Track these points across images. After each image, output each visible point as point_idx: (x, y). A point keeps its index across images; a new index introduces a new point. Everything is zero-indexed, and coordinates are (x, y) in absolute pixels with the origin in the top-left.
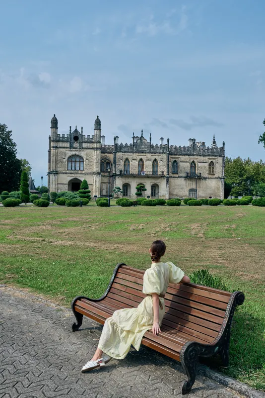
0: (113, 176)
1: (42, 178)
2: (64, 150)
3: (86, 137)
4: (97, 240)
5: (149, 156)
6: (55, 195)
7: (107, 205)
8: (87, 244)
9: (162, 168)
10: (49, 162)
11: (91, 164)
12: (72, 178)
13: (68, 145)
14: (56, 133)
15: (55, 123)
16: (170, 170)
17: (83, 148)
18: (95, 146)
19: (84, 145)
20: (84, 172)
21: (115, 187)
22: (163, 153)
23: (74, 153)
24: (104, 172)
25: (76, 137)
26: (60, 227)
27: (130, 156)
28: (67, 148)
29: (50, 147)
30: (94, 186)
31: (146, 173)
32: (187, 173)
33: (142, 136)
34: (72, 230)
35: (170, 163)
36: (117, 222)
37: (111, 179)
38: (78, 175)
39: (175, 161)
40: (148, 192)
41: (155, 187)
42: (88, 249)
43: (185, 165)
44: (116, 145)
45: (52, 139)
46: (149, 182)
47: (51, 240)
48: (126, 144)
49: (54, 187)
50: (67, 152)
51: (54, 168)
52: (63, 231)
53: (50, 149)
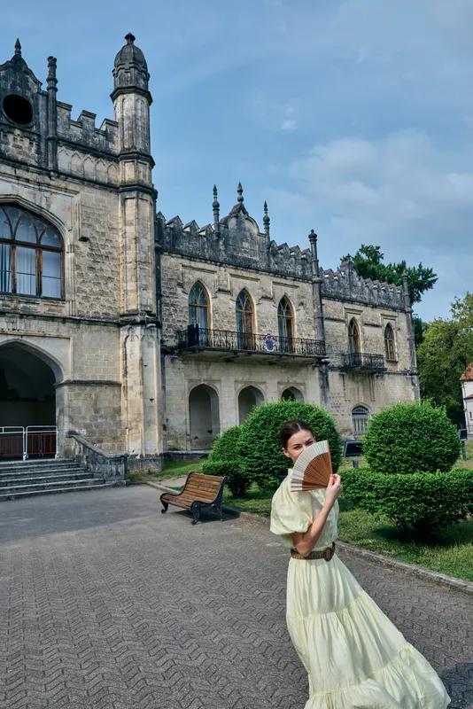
5: (267, 282)
17: (57, 173)
19: (67, 160)
20: (66, 310)
27: (209, 276)
38: (35, 326)
46: (275, 382)
48: (193, 225)
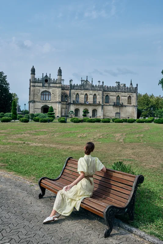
0: (69, 104)
1: (25, 104)
2: (38, 88)
3: (53, 80)
4: (58, 143)
5: (91, 92)
6: (33, 115)
7: (65, 122)
8: (51, 145)
9: (99, 99)
10: (30, 95)
11: (56, 96)
12: (44, 105)
13: (41, 85)
14: (34, 77)
15: (33, 71)
16: (104, 101)
17: (50, 87)
18: (58, 85)
19: (51, 85)
20: (51, 101)
21: (70, 111)
22: (100, 90)
23: (44, 89)
24: (63, 102)
25: (46, 80)
26: (35, 135)
27: (79, 92)
28: (40, 86)
29: (30, 86)
30: (57, 110)
31: (89, 102)
32: (115, 103)
33: (87, 80)
34: (42, 137)
35: (104, 97)
36: (71, 132)
37: (67, 106)
38: (47, 103)
39: (107, 95)
40: (90, 114)
41: (94, 111)
42: (52, 149)
43: (113, 98)
44: (71, 85)
45: (31, 81)
46: (91, 108)
47: (29, 143)
48: (77, 85)
49: (32, 110)
50: (40, 89)
51: (33, 99)
52: (37, 137)
53: (30, 87)
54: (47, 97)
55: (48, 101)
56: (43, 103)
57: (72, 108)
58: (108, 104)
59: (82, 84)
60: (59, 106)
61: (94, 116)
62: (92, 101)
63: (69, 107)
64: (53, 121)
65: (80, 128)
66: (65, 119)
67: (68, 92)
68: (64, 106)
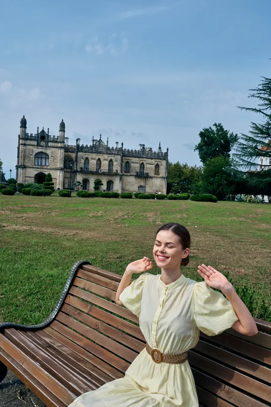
0: (74, 172)
1: (11, 170)
2: (31, 147)
3: (52, 137)
4: (56, 225)
5: (106, 156)
6: (21, 185)
7: (68, 195)
8: (44, 229)
9: (117, 167)
10: (18, 157)
11: (56, 161)
12: (38, 172)
13: (35, 143)
14: (25, 132)
15: (24, 123)
16: (123, 169)
17: (48, 147)
18: (59, 145)
19: (50, 144)
20: (49, 167)
21: (76, 181)
22: (118, 154)
23: (40, 150)
24: (66, 168)
25: (43, 137)
26: (19, 212)
27: (90, 156)
28: (34, 145)
29: (19, 144)
30: (58, 180)
31: (102, 171)
32: (137, 173)
33: (100, 140)
34: (31, 215)
35: (123, 164)
36: (78, 210)
37: (73, 175)
38: (44, 170)
39: (128, 162)
40: (104, 187)
41: (110, 183)
42: (44, 235)
43: (135, 165)
44: (78, 146)
45: (21, 137)
46: (106, 178)
47: (4, 224)
48: (87, 146)
49: (21, 179)
50: (34, 149)
51: (22, 163)
52: (21, 216)
53: (19, 146)
54: (44, 161)
55: (45, 167)
56: (37, 170)
57: (79, 178)
58: (129, 174)
59: (93, 145)
60: (61, 174)
61: (110, 190)
62: (107, 168)
63: (75, 176)
64: (52, 195)
65: (92, 204)
66: (69, 192)
67: (73, 155)
68: (68, 175)
